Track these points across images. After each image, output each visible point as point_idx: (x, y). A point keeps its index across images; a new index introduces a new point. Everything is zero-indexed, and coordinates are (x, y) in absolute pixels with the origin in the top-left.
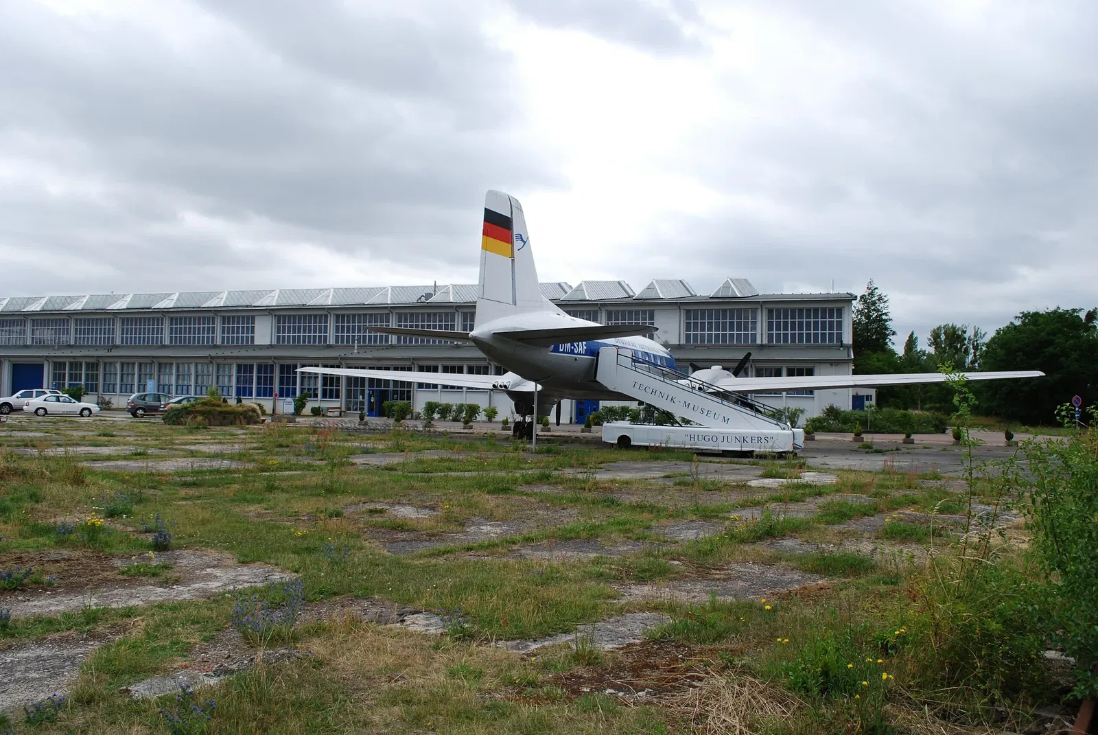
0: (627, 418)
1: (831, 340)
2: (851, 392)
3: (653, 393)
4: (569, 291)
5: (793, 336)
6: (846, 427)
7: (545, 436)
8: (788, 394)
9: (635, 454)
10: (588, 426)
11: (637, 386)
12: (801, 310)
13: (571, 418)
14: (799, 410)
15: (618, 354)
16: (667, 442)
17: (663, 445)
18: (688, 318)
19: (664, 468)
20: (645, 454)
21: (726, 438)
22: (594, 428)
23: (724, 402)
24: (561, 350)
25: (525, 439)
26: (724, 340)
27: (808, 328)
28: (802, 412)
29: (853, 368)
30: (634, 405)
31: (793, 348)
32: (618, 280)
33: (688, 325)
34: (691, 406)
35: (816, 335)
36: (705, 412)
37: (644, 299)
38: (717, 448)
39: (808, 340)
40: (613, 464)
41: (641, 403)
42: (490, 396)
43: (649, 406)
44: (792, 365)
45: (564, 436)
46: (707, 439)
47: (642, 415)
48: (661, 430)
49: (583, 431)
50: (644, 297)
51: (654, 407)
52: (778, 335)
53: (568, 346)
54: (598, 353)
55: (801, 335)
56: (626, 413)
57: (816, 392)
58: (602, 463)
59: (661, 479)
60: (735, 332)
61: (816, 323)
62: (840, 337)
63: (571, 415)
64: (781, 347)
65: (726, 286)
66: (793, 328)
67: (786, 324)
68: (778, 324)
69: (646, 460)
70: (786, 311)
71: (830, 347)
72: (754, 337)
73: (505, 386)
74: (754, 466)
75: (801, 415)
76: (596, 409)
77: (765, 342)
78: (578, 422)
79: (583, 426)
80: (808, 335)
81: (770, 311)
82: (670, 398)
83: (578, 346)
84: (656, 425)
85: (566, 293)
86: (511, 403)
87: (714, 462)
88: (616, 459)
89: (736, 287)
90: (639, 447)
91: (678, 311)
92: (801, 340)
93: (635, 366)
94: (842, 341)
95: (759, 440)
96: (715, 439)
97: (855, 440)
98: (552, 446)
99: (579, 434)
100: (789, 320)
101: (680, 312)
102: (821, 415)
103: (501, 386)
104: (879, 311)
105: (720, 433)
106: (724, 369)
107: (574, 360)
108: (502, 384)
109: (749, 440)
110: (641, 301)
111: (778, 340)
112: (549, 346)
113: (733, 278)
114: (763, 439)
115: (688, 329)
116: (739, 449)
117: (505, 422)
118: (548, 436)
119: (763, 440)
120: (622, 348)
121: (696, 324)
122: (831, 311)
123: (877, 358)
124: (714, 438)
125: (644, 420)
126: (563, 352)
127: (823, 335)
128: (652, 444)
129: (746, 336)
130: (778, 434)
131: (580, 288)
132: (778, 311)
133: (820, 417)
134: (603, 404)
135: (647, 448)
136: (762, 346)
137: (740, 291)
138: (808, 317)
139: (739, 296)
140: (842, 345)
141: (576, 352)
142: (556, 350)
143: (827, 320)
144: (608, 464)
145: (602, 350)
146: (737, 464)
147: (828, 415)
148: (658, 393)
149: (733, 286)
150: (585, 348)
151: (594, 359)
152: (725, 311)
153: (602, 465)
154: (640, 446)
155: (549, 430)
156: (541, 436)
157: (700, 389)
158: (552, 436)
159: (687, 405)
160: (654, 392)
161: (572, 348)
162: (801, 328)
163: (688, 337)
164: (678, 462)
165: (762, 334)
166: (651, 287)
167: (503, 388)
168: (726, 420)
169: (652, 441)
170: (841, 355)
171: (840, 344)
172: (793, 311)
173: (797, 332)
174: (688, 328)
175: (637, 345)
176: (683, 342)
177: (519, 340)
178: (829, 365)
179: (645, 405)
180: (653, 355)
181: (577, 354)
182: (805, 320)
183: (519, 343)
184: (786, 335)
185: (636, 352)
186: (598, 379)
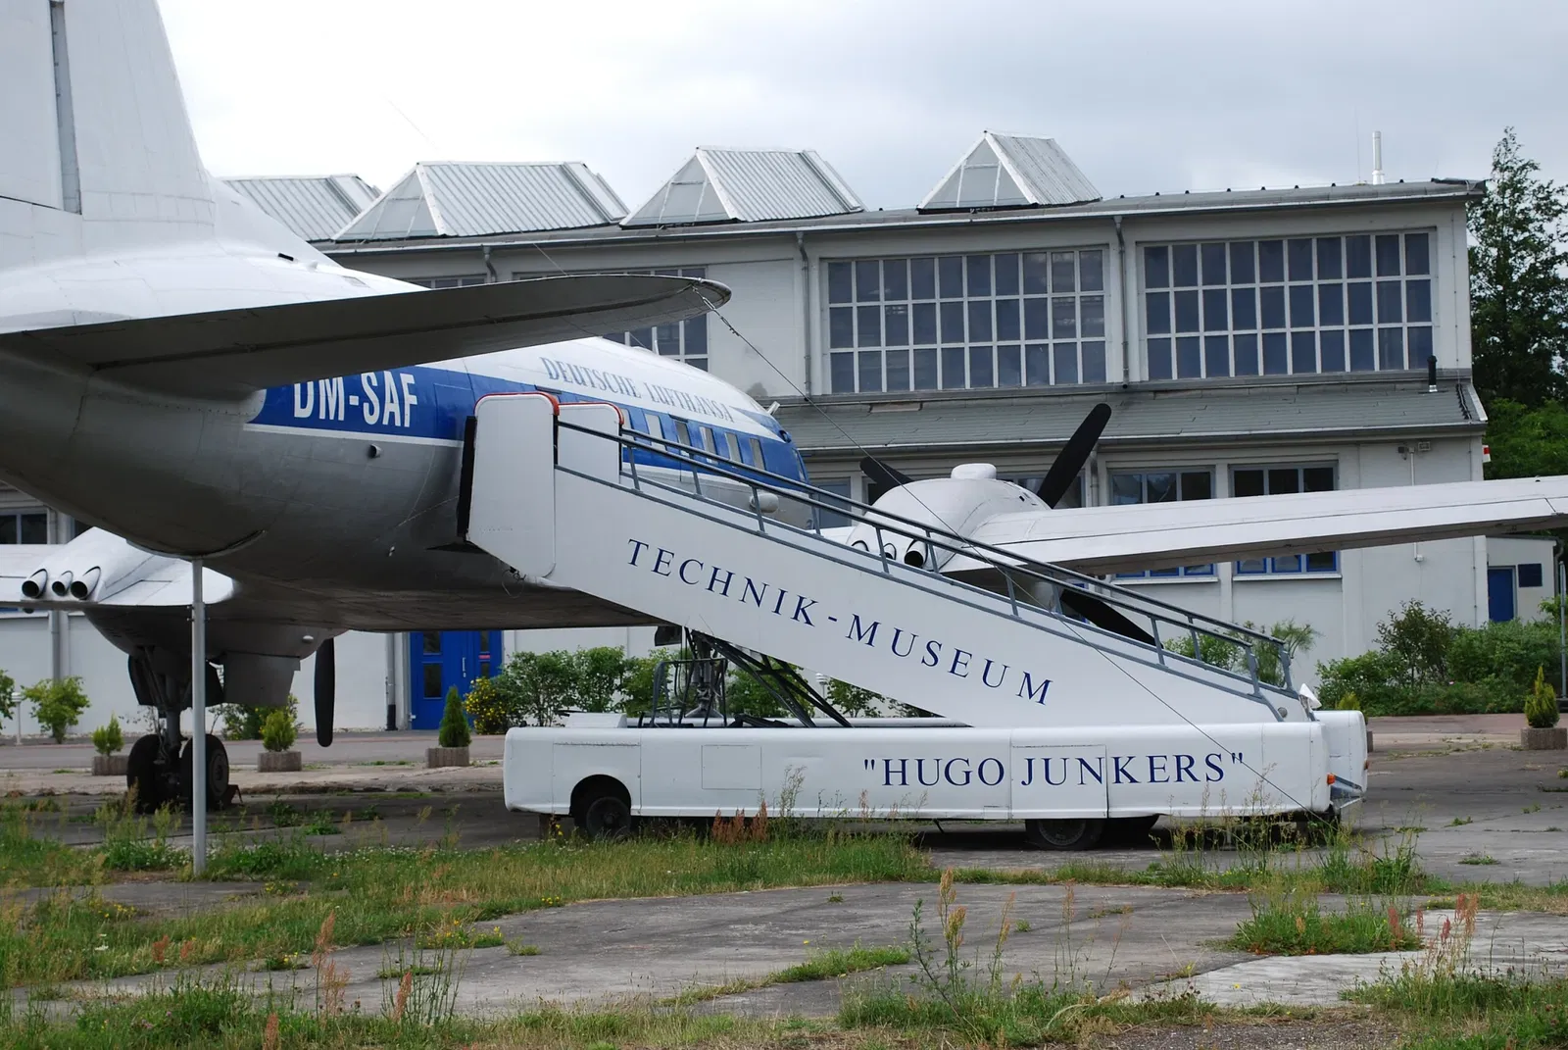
0: (617, 697)
1: (1391, 355)
2: (1480, 552)
3: (719, 587)
4: (366, 205)
5: (1246, 346)
6: (1472, 691)
7: (269, 790)
8: (1239, 572)
9: (651, 855)
10: (456, 738)
11: (648, 558)
12: (1271, 246)
13: (392, 710)
14: (1291, 631)
15: (557, 424)
16: (788, 798)
17: (773, 811)
18: (838, 289)
19: (780, 920)
20: (696, 856)
21: (1041, 767)
22: (479, 744)
23: (1023, 613)
24: (301, 413)
25: (162, 816)
26: (982, 374)
27: (1302, 316)
28: (1302, 638)
29: (1487, 458)
30: (638, 644)
31: (1247, 395)
32: (560, 161)
33: (839, 320)
34: (884, 636)
35: (1332, 341)
36: (946, 658)
37: (665, 226)
38: (1001, 813)
39: (1304, 360)
40: (549, 916)
41: (668, 633)
42: (57, 634)
43: (703, 642)
44: (1249, 459)
45: (349, 789)
46: (957, 774)
47: (675, 681)
48: (761, 745)
49: (434, 760)
50: (664, 215)
51: (724, 646)
52: (1188, 347)
53: (332, 391)
54: (471, 424)
55: (1274, 343)
56: (612, 675)
57: (1346, 557)
58: (494, 912)
59: (778, 990)
60: (1023, 342)
61: (1330, 295)
62: (1423, 343)
63: (392, 693)
64: (1205, 393)
65: (980, 164)
66: (1244, 319)
67: (1215, 300)
68: (1186, 303)
69: (700, 883)
70: (1214, 250)
71: (1387, 386)
72: (1096, 356)
73: (79, 588)
74: (1184, 892)
75: (1297, 651)
76: (492, 667)
77: (1140, 374)
78: (422, 722)
79: (432, 741)
80: (1303, 343)
81: (1154, 255)
82: (790, 605)
83: (380, 391)
84: (737, 725)
85: (353, 210)
86: (117, 660)
87: (1002, 880)
88: (565, 887)
89: (1018, 166)
90: (664, 827)
91: (797, 267)
92: (1275, 361)
93: (634, 476)
94: (1432, 361)
95: (1184, 767)
96: (992, 774)
97: (1533, 744)
98: (285, 839)
99: (419, 775)
100: (1229, 287)
101: (806, 269)
102: (1377, 648)
103: (58, 587)
104: (1539, 248)
105: (1012, 745)
106: (1001, 476)
107: (362, 454)
108: (65, 581)
109: (1140, 770)
110: (651, 234)
111: (1189, 366)
112: (240, 397)
113: (1002, 135)
114: (1200, 762)
115: (840, 336)
116: (1098, 811)
117: (109, 740)
118: (283, 790)
119: (1200, 769)
120: (577, 399)
121: (869, 317)
122: (1387, 243)
123: (1544, 426)
124: (989, 769)
125: (685, 703)
126: (313, 421)
127: (1361, 339)
128: (729, 811)
129: (1065, 353)
130: (1263, 738)
131: (407, 193)
132: (1185, 252)
133: (1371, 655)
134: (521, 643)
135: (700, 827)
136: (1127, 390)
137: (1033, 184)
138: (1301, 270)
139: (1031, 200)
140: (1433, 377)
141: (371, 420)
142: (279, 411)
143: (1374, 279)
144: (527, 917)
145: (487, 410)
146: (1101, 880)
147: (1404, 648)
148: (738, 585)
149: (1004, 160)
150: (411, 400)
151: (452, 451)
152: (978, 260)
153: (496, 927)
154: (671, 821)
155: (294, 764)
156: (254, 792)
157: (913, 559)
158: (302, 789)
159: (864, 631)
160: (720, 581)
161: (354, 400)
162: (1273, 317)
163: (840, 366)
164: (843, 889)
165: (1125, 344)
166: (687, 179)
167: (71, 598)
168: (1036, 690)
169: (722, 793)
170: (1435, 410)
171: (1425, 370)
172: (1242, 248)
173: (1259, 331)
174: (839, 334)
175: (641, 390)
176: (822, 386)
177: (99, 367)
178: (1392, 452)
179: (685, 644)
180: (711, 429)
181: (378, 428)
182: (1287, 284)
183: (98, 384)
184: (1217, 346)
185: (636, 414)
186: (477, 535)
